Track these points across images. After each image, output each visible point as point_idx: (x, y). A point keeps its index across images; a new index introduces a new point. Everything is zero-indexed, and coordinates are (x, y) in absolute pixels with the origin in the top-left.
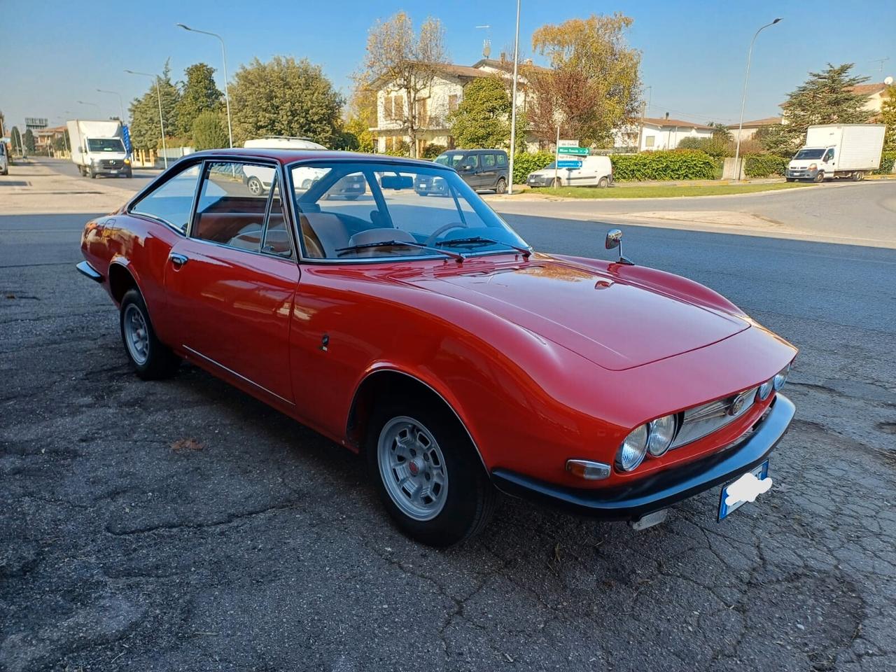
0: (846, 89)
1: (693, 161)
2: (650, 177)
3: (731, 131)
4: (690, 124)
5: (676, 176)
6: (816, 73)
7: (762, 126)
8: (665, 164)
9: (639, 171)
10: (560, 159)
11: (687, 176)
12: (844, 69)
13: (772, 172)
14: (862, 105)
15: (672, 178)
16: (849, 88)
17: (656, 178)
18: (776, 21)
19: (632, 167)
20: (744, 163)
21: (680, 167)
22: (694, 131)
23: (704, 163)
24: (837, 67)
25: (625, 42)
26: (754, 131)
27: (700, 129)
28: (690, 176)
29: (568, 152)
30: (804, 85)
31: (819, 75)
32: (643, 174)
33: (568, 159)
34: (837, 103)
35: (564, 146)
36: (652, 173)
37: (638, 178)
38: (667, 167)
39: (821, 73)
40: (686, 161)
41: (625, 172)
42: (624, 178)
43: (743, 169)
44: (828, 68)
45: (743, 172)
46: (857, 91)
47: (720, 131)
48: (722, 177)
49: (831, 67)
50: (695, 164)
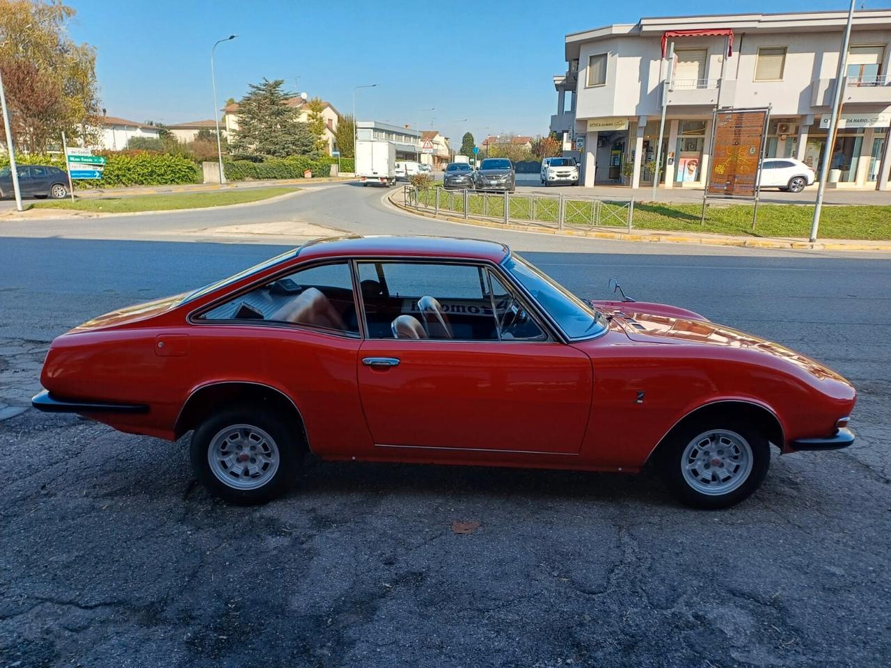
0: (282, 102)
1: (177, 165)
2: (136, 183)
3: (172, 131)
4: (134, 123)
5: (164, 181)
6: (255, 85)
7: (203, 128)
8: (150, 169)
9: (124, 176)
10: (73, 169)
11: (173, 180)
12: (277, 84)
13: (248, 176)
14: (297, 117)
15: (160, 183)
16: (285, 102)
17: (143, 183)
18: (232, 37)
19: (117, 172)
20: (222, 168)
21: (165, 172)
22: (138, 130)
23: (188, 168)
24: (271, 82)
25: (67, 33)
26: (196, 132)
27: (144, 129)
28: (176, 180)
29: (81, 161)
30: (248, 95)
31: (257, 87)
32: (129, 179)
33: (82, 169)
34: (278, 113)
35: (74, 154)
36: (138, 178)
37: (124, 183)
38: (152, 171)
39: (259, 86)
40: (169, 166)
41: (109, 177)
42: (110, 183)
43: (222, 173)
44: (264, 82)
45: (223, 176)
46: (291, 104)
47: (163, 131)
48: (203, 180)
49: (266, 81)
50: (179, 169)
